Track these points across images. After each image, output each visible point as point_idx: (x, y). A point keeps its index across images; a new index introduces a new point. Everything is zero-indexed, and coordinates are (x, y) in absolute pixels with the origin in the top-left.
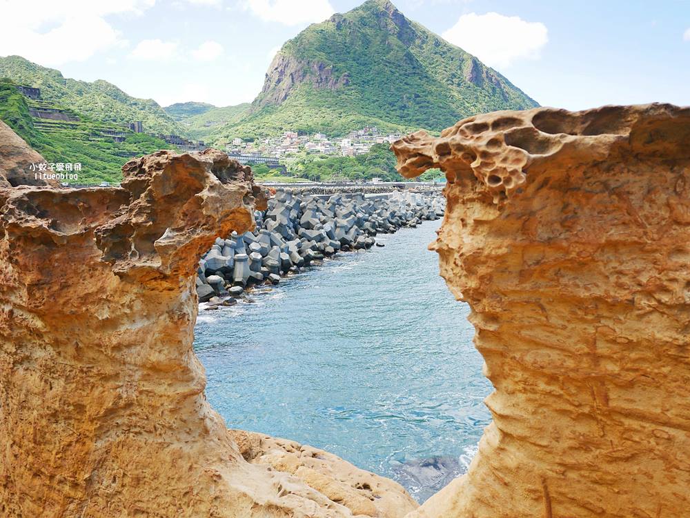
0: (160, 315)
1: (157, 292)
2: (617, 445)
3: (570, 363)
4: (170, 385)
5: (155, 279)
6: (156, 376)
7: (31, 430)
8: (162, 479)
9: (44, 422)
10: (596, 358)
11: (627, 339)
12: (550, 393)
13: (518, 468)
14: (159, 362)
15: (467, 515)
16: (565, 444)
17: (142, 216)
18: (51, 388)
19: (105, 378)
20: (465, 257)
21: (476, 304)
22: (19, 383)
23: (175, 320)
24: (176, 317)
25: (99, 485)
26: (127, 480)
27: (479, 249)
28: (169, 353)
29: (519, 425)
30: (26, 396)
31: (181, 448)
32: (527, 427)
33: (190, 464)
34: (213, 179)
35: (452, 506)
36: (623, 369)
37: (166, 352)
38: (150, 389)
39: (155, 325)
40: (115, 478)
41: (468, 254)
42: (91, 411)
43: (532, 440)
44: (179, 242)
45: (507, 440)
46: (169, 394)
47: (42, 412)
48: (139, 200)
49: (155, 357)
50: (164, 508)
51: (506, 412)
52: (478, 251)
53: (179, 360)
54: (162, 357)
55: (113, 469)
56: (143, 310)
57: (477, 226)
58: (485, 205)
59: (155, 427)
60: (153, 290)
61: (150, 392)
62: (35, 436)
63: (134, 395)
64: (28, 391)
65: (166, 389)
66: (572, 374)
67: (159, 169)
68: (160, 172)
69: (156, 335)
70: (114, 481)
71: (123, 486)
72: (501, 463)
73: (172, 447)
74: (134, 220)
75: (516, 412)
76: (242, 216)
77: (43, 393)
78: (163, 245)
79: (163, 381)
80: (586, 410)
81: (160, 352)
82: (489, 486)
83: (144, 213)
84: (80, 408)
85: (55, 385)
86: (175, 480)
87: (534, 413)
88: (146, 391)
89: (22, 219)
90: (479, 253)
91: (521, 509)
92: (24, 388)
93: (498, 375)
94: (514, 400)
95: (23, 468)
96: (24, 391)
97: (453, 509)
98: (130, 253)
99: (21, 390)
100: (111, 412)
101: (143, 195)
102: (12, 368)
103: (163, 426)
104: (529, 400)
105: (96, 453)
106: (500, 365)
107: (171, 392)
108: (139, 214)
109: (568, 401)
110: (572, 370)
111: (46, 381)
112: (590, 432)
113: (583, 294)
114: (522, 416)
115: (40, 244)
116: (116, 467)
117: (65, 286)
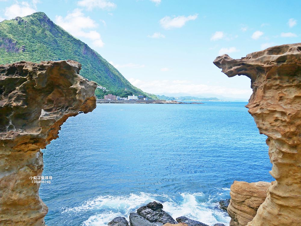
0: (21, 168)
1: (23, 153)
4: (25, 214)
5: (26, 143)
6: (14, 209)
13: (292, 222)
14: (19, 200)
17: (19, 102)
20: (291, 115)
21: (288, 140)
23: (36, 170)
24: (36, 168)
27: (298, 111)
28: (27, 192)
29: (293, 201)
32: (299, 201)
37: (25, 192)
38: (8, 219)
39: (16, 175)
41: (293, 114)
44: (57, 117)
46: (24, 220)
48: (16, 91)
49: (15, 197)
52: (298, 112)
53: (34, 196)
54: (22, 196)
56: (6, 166)
57: (295, 99)
60: (20, 151)
61: (8, 221)
65: (21, 217)
67: (42, 70)
68: (44, 72)
69: (19, 182)
74: (14, 104)
75: (293, 194)
78: (46, 119)
79: (19, 212)
81: (20, 193)
83: (21, 100)
88: (4, 221)
90: (298, 113)
94: (291, 188)
98: (8, 127)
101: (18, 88)
107: (26, 218)
108: (17, 100)
114: (297, 196)
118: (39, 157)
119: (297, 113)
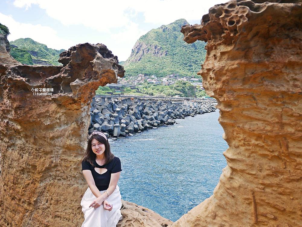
0: (72, 123)
1: (71, 111)
2: (292, 173)
3: (268, 128)
4: (75, 156)
5: (71, 104)
6: (69, 152)
7: (12, 178)
8: (69, 201)
9: (18, 174)
10: (282, 125)
11: (299, 114)
12: (257, 145)
13: (240, 187)
14: (70, 145)
15: (212, 214)
16: (265, 173)
17: (66, 74)
18: (22, 158)
19: (46, 153)
20: (215, 71)
21: (220, 97)
22: (9, 156)
23: (79, 125)
24: (79, 123)
25: (40, 204)
26: (53, 202)
27: (223, 67)
28: (75, 140)
29: (240, 164)
30: (11, 161)
31: (78, 186)
32: (245, 165)
33: (81, 194)
34: (99, 54)
35: (205, 210)
36: (296, 130)
37: (74, 140)
38: (66, 158)
39: (70, 127)
40: (47, 200)
41: (217, 70)
42: (39, 168)
43: (247, 172)
44: (82, 84)
45: (234, 173)
46: (74, 160)
47: (17, 169)
48: (66, 67)
49: (69, 142)
50: (68, 215)
51: (235, 157)
53: (79, 144)
54: (72, 142)
55: (47, 196)
56: (65, 120)
58: (226, 45)
59: (67, 176)
60: (69, 110)
61: (66, 160)
62: (14, 180)
63: (58, 161)
64: (12, 159)
65: (73, 158)
66: (269, 134)
67: (75, 50)
68: (75, 52)
69: (70, 132)
70: (47, 202)
71: (51, 204)
72: (231, 186)
73: (74, 186)
74: (62, 75)
75: (239, 157)
76: (111, 74)
77: (19, 159)
78: (74, 85)
79: (72, 154)
80: (276, 154)
81: (71, 140)
82: (224, 198)
83: (67, 72)
84: (34, 167)
85: (24, 157)
86: (74, 201)
87: (249, 157)
88: (64, 159)
89: (14, 76)
90: (223, 69)
91: (240, 210)
92: (11, 158)
93: (231, 138)
94: (238, 151)
95: (8, 196)
96: (11, 159)
97: (206, 211)
98: (60, 91)
99: (9, 159)
100: (48, 169)
101: (67, 65)
102: (6, 149)
103: (71, 176)
104: (246, 150)
105: (40, 188)
106: (232, 132)
107: (75, 159)
108: (65, 73)
109: (266, 149)
110: (269, 131)
111: (20, 155)
112: (278, 166)
113: (276, 90)
114: (243, 159)
115: (21, 90)
116: (48, 196)
117: (31, 109)
118: (84, 117)
119: (221, 69)
